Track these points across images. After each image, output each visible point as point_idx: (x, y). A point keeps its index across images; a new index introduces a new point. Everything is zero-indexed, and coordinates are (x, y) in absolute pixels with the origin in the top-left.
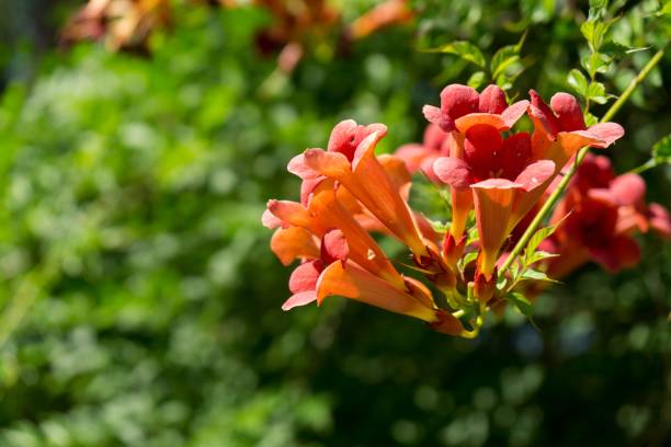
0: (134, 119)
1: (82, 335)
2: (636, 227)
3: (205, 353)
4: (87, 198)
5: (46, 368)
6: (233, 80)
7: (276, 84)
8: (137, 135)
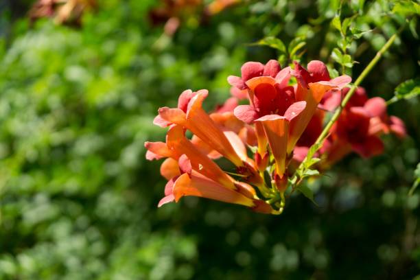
0: (74, 64)
1: (41, 198)
2: (381, 131)
3: (119, 210)
4: (44, 112)
5: (19, 218)
6: (135, 39)
7: (163, 42)
8: (75, 73)
